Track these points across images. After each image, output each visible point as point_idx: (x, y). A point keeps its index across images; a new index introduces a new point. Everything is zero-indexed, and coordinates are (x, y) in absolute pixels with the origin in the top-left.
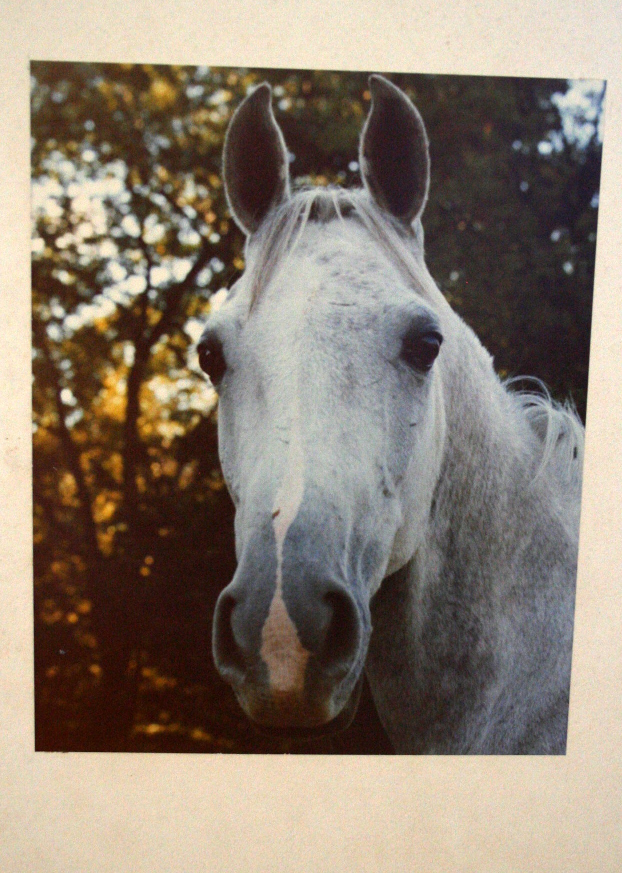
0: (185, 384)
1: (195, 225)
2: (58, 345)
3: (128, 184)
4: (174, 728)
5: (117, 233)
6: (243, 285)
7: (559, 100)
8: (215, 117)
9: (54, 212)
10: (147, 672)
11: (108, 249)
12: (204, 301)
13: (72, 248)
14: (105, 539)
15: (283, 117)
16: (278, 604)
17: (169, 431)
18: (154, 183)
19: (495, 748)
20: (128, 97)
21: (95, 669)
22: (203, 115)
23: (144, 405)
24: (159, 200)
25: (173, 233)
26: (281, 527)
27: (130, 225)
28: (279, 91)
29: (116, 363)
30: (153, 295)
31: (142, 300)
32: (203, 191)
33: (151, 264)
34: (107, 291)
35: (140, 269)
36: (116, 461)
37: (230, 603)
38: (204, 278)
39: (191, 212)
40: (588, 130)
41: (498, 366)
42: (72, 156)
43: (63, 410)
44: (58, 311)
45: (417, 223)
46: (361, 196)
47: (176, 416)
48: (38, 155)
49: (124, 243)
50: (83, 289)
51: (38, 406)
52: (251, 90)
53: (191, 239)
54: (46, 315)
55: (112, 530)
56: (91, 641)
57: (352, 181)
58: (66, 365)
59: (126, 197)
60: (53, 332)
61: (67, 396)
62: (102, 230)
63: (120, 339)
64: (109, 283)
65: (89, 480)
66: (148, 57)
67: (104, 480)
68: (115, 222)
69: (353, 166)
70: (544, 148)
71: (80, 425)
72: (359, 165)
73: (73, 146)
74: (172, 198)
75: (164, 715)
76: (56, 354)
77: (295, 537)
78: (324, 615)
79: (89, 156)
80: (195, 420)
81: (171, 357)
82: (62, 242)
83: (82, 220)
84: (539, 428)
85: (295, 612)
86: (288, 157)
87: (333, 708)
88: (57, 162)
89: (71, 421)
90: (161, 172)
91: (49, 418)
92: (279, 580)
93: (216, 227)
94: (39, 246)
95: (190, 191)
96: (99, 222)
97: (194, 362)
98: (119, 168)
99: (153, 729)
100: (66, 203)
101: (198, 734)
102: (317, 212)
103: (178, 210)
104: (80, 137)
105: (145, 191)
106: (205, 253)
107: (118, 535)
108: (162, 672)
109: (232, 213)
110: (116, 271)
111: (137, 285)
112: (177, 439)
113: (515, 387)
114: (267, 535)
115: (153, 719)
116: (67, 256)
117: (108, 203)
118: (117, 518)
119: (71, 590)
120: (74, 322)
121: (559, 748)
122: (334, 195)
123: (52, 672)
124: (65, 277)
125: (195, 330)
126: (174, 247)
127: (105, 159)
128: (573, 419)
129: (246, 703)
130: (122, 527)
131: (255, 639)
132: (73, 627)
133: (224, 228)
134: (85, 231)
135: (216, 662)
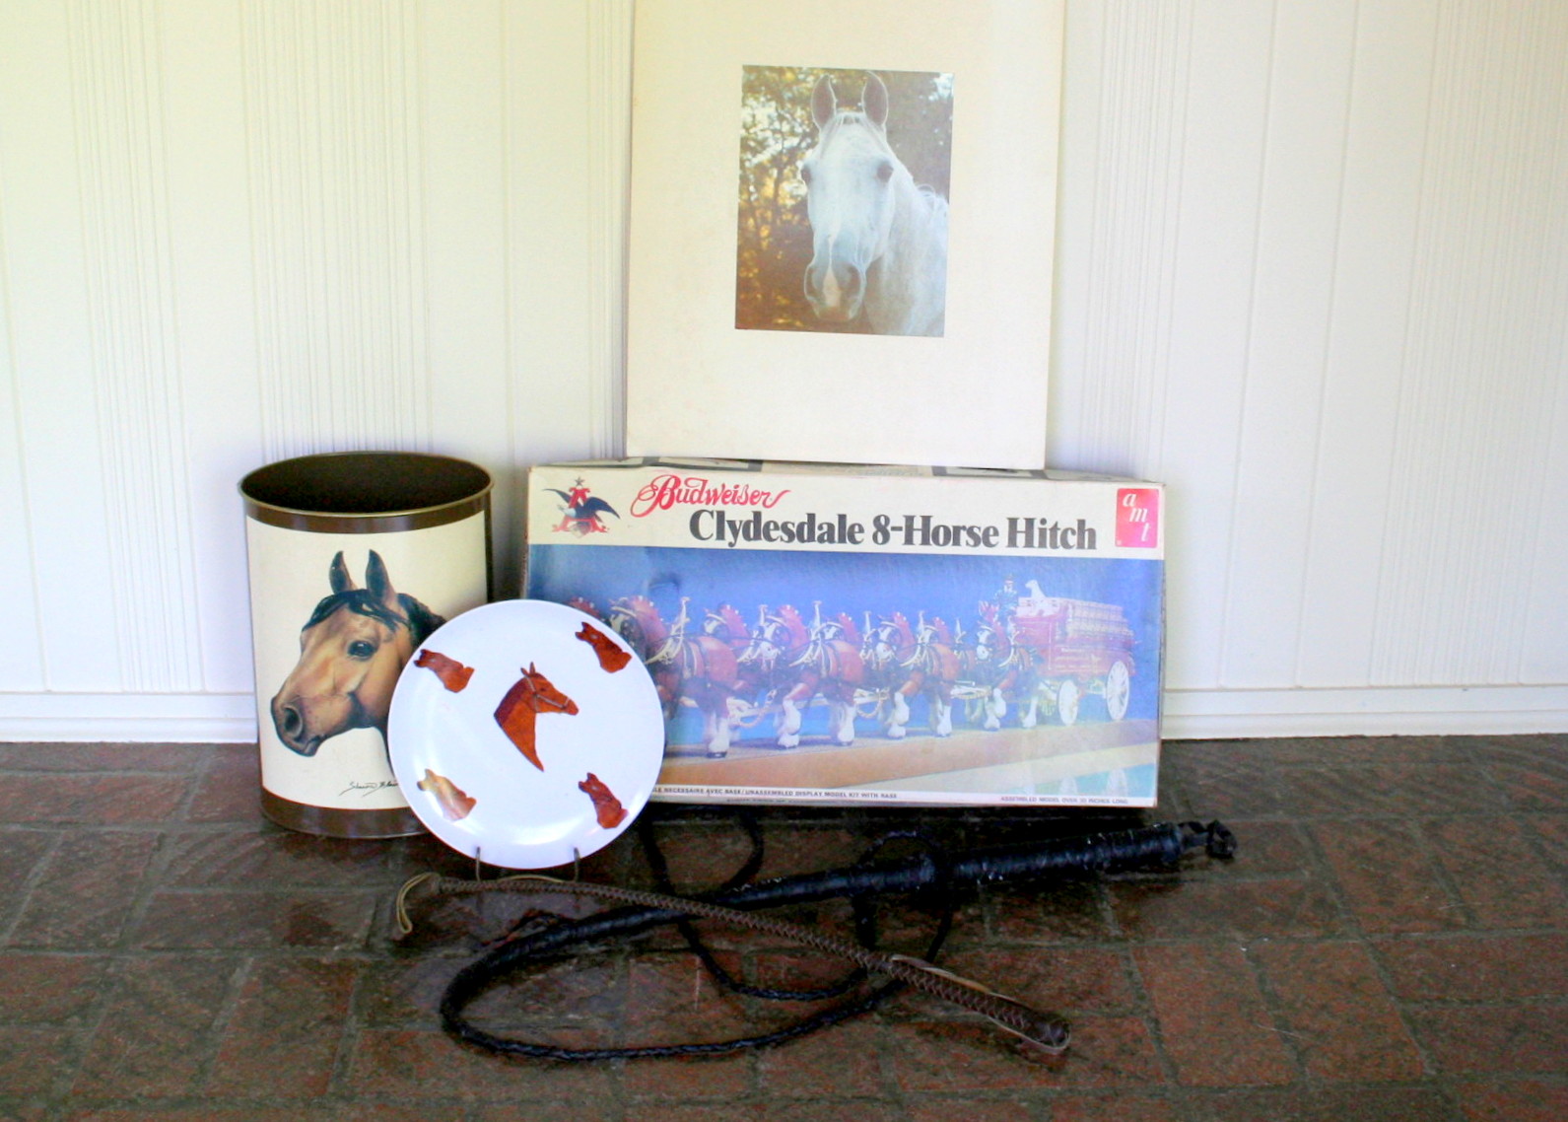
0: (796, 185)
1: (801, 125)
2: (749, 169)
3: (777, 110)
4: (789, 321)
5: (772, 127)
6: (818, 148)
7: (936, 80)
8: (809, 86)
9: (749, 120)
10: (779, 298)
11: (769, 134)
12: (803, 153)
13: (755, 133)
14: (764, 244)
15: (835, 88)
16: (830, 273)
17: (790, 203)
18: (786, 109)
19: (914, 334)
20: (777, 78)
21: (759, 296)
22: (804, 85)
23: (780, 192)
24: (788, 116)
25: (793, 128)
26: (831, 241)
27: (777, 125)
28: (832, 76)
29: (770, 176)
30: (784, 151)
31: (781, 153)
32: (804, 112)
33: (784, 139)
34: (768, 149)
35: (780, 141)
36: (769, 214)
37: (811, 271)
38: (804, 145)
39: (799, 120)
40: (948, 91)
41: (915, 180)
42: (756, 99)
43: (750, 194)
44: (749, 156)
45: (883, 125)
46: (862, 115)
47: (792, 197)
48: (744, 99)
49: (775, 131)
50: (759, 149)
51: (741, 192)
52: (822, 76)
53: (799, 130)
54: (745, 157)
55: (767, 240)
56: (757, 284)
57: (859, 109)
58: (751, 177)
59: (776, 114)
60: (747, 164)
61: (752, 188)
62: (766, 126)
63: (772, 167)
64: (768, 146)
65: (759, 221)
66: (785, 64)
67: (764, 220)
68: (771, 124)
69: (859, 104)
70: (931, 98)
71: (757, 200)
72: (862, 104)
73: (757, 95)
74: (792, 115)
75: (785, 315)
76: (748, 172)
77: (837, 245)
78: (848, 278)
79: (762, 99)
80: (799, 199)
81: (791, 175)
82: (752, 131)
83: (759, 122)
84: (931, 205)
85: (837, 275)
86: (835, 100)
87: (851, 314)
88: (751, 101)
89: (753, 198)
90: (789, 106)
91: (745, 197)
92: (831, 262)
93: (808, 126)
94: (743, 132)
95: (799, 112)
96: (765, 124)
97: (799, 177)
98: (773, 104)
99: (781, 321)
100: (754, 116)
101: (798, 323)
102: (846, 121)
103: (794, 119)
104: (759, 92)
105: (782, 112)
106: (805, 136)
107: (769, 242)
108: (785, 297)
109: (814, 120)
110: (771, 142)
111: (779, 147)
112: (793, 206)
113: (922, 189)
114: (826, 244)
115: (781, 317)
116: (753, 136)
117: (769, 117)
118: (769, 236)
119: (750, 263)
120: (756, 161)
121: (941, 335)
122: (852, 114)
123: (742, 296)
124: (752, 144)
125: (800, 164)
126: (793, 133)
127: (769, 100)
128: (945, 203)
129: (817, 312)
130: (771, 239)
131: (821, 286)
132: (750, 279)
133: (812, 126)
134: (760, 127)
135: (805, 291)
